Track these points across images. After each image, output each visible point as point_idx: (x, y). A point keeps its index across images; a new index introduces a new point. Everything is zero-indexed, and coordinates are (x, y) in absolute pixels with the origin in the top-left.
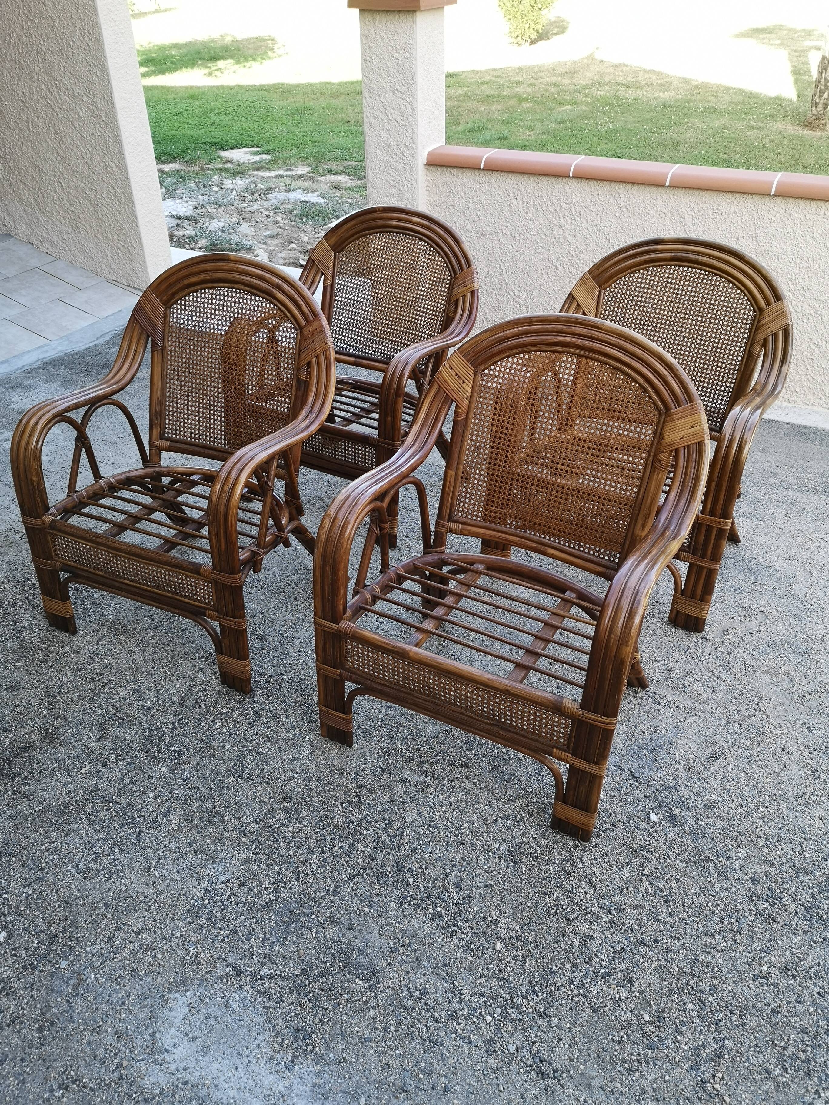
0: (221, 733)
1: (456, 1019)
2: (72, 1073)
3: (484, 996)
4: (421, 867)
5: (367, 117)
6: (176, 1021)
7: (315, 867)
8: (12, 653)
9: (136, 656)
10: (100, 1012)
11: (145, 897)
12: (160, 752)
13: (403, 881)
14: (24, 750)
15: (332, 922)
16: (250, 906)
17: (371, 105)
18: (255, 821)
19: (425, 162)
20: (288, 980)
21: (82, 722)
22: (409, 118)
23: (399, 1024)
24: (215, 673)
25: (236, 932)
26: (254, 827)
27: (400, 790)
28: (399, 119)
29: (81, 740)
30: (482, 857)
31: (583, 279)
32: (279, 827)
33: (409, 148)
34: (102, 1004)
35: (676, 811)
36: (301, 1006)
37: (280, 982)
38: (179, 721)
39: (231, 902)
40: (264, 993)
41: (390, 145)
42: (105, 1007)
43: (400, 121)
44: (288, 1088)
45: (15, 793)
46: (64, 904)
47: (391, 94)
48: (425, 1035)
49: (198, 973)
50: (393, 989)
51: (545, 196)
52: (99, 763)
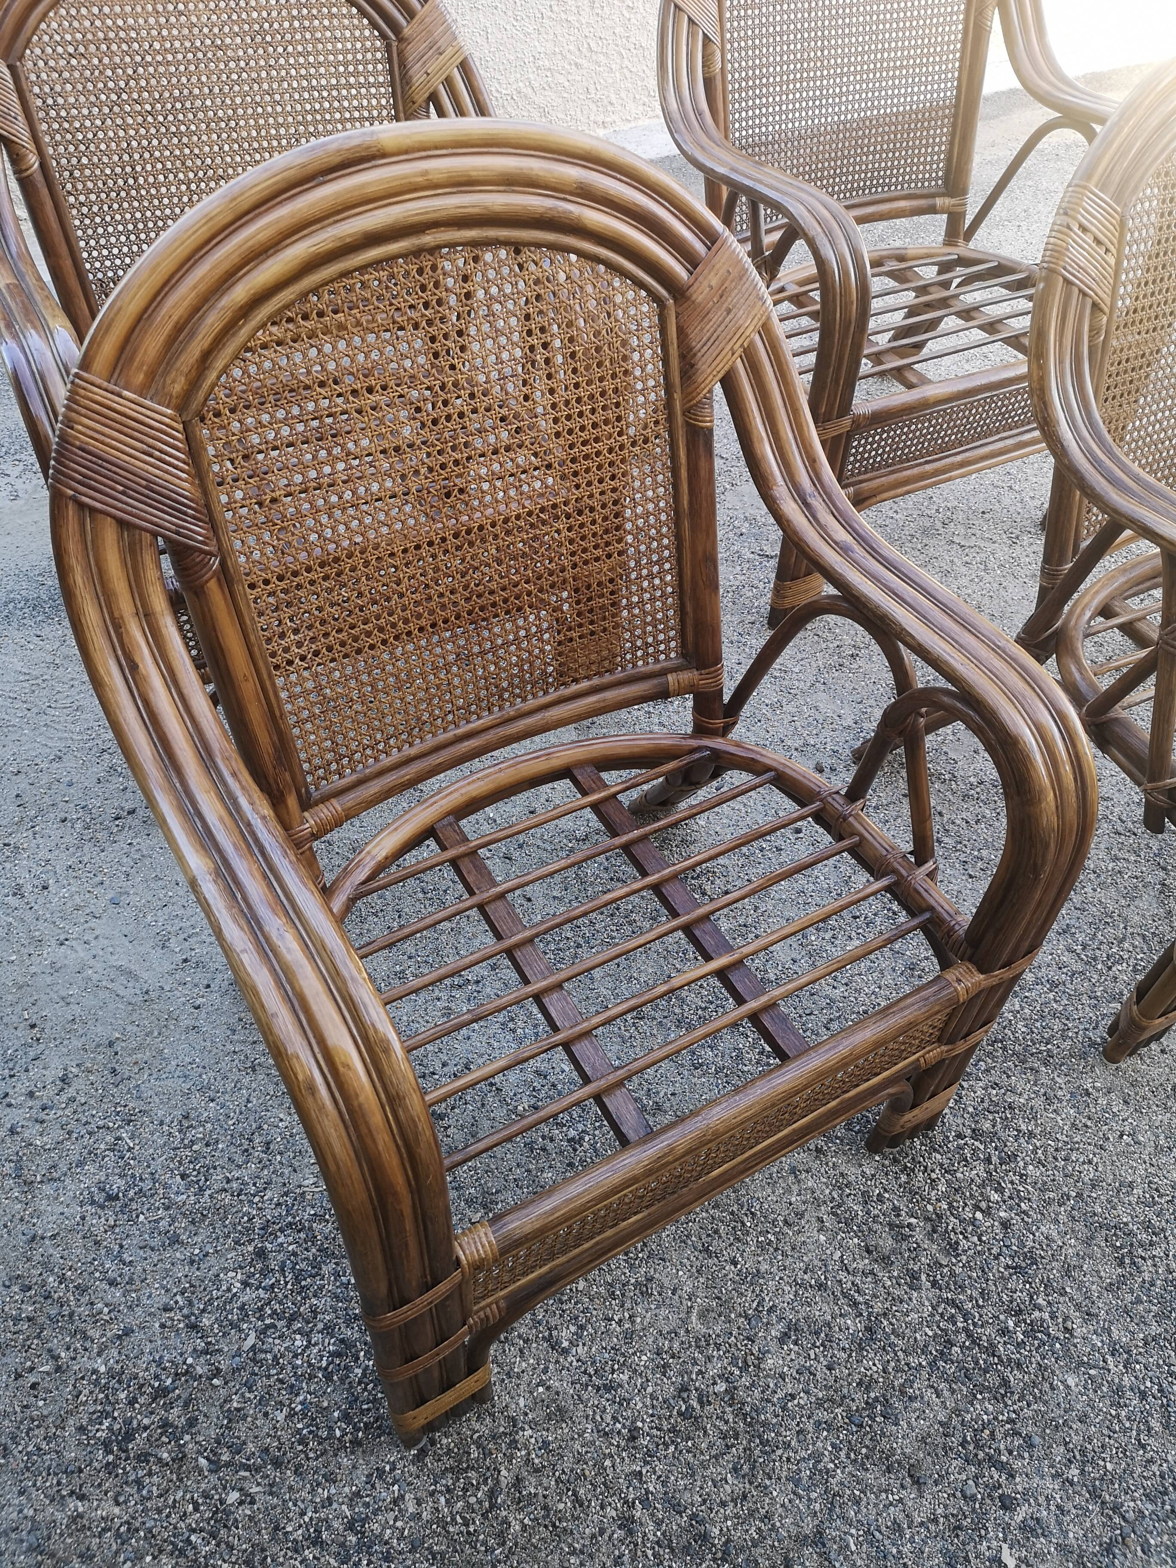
12: (1020, 1367)
29: (897, 1528)
38: (935, 1285)
52: (995, 1512)
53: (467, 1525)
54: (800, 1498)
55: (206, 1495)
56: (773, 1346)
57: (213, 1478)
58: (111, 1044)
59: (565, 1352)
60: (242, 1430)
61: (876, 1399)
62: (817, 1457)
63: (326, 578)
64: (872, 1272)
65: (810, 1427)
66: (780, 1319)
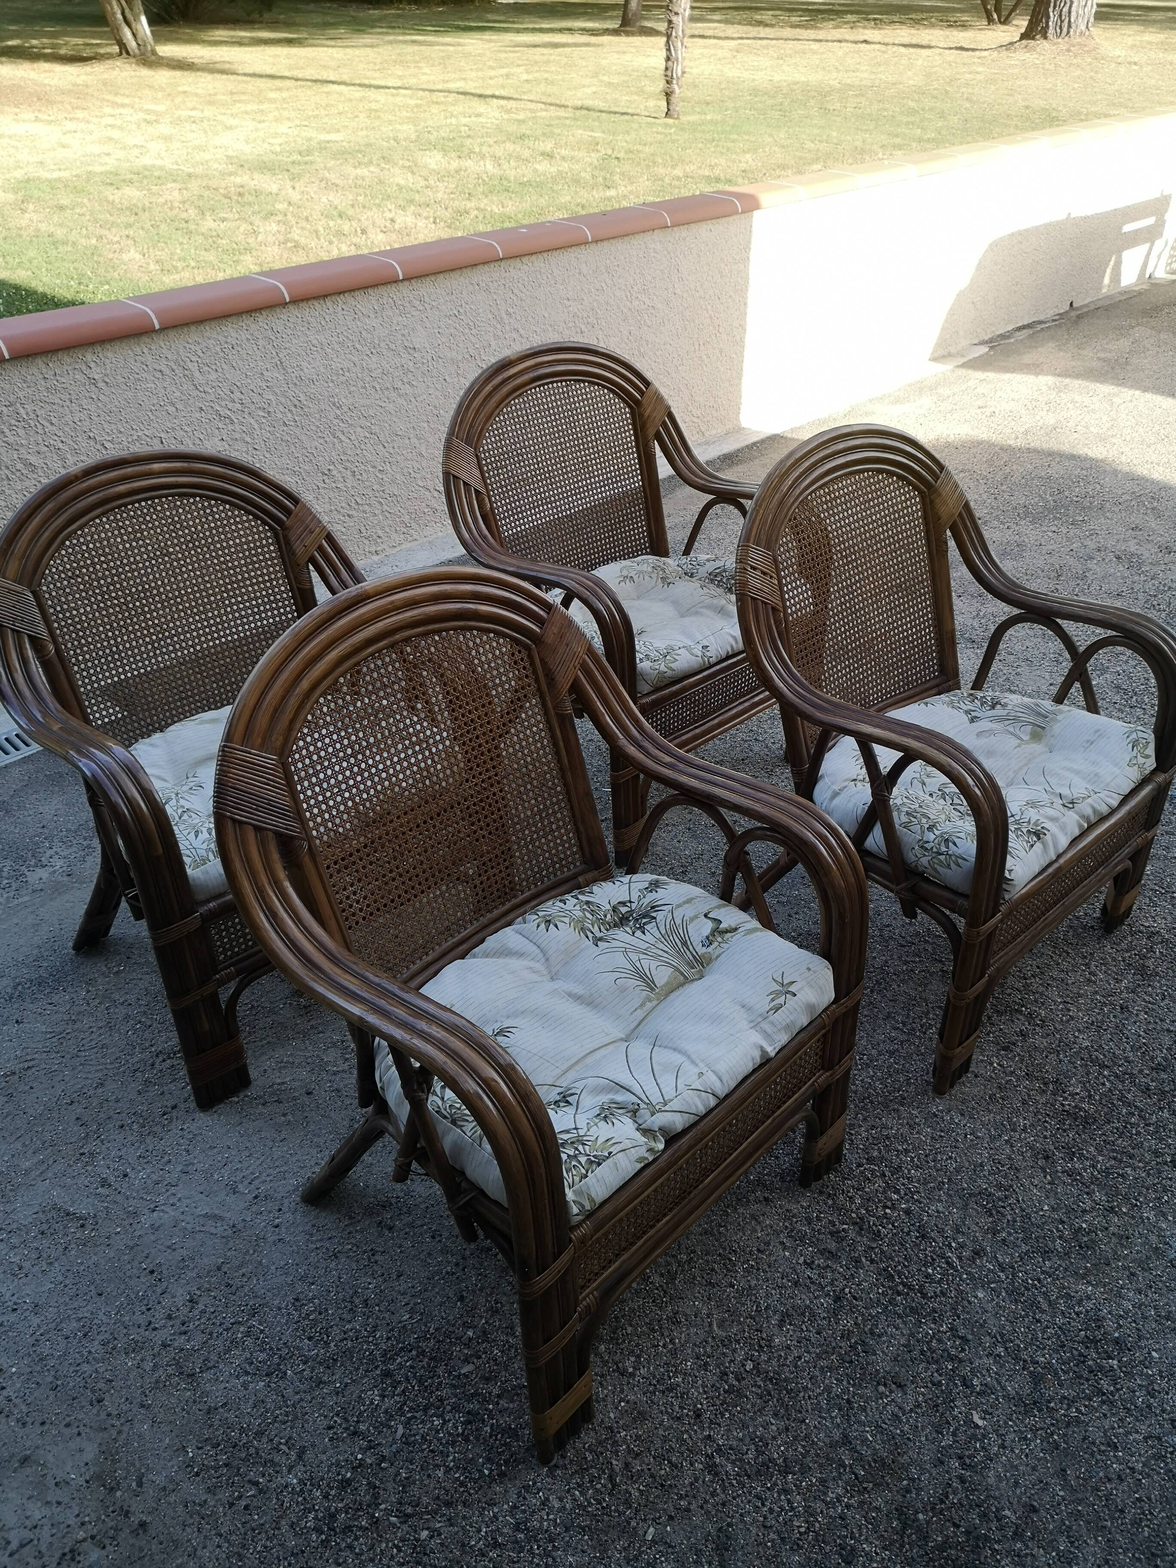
14: (907, 1521)
29: (896, 1418)
53: (600, 1503)
54: (825, 1418)
55: (403, 1540)
56: (776, 1330)
57: (405, 1527)
58: (219, 1269)
59: (632, 1375)
60: (415, 1490)
61: (856, 1343)
62: (828, 1389)
64: (828, 1266)
65: (817, 1373)
66: (775, 1313)
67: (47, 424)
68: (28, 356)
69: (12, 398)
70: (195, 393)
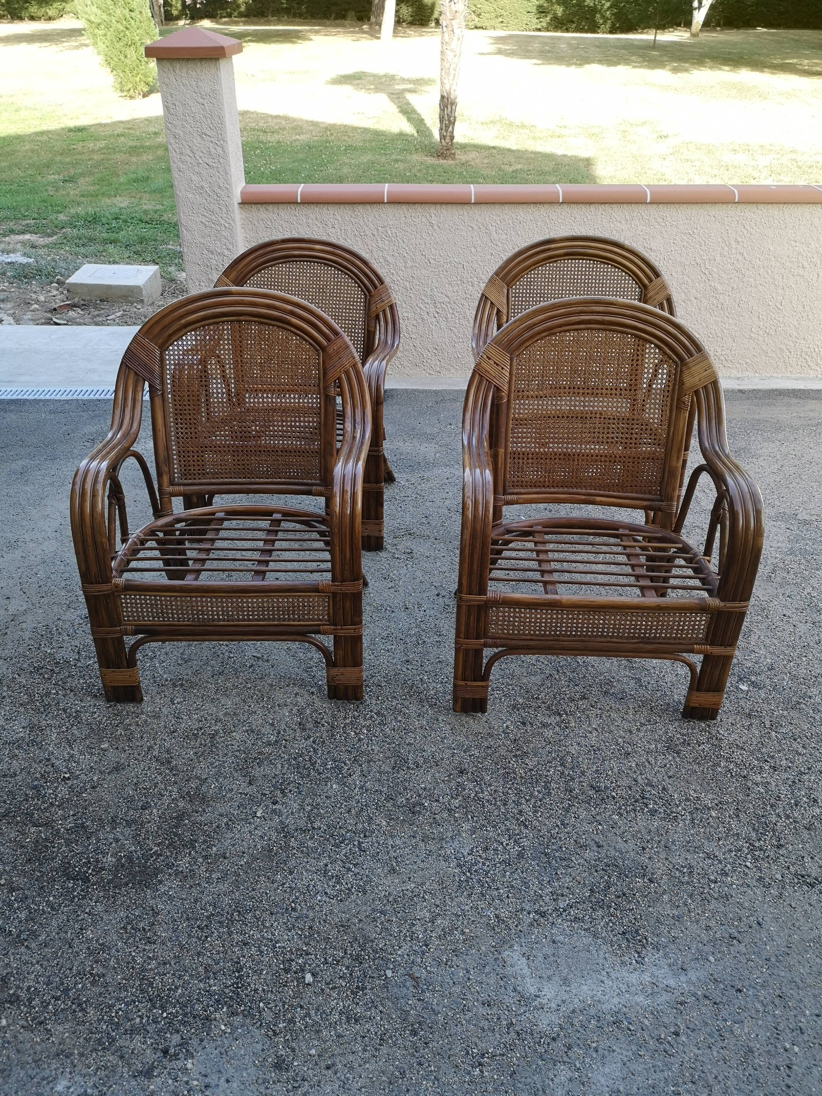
0: (360, 740)
1: (727, 875)
2: (475, 1051)
3: (732, 851)
4: (612, 783)
5: (174, 163)
6: (524, 971)
7: (531, 814)
8: (86, 738)
9: (223, 702)
10: (456, 995)
11: (412, 892)
12: (320, 774)
13: (608, 797)
14: (180, 818)
15: (581, 847)
16: (507, 863)
17: (177, 150)
18: (452, 797)
19: (240, 201)
20: (584, 903)
21: (219, 774)
22: (221, 160)
23: (691, 896)
24: (313, 693)
25: (512, 886)
26: (456, 803)
27: (548, 733)
28: (210, 162)
29: (231, 790)
30: (650, 759)
31: (491, 281)
32: (476, 796)
33: (223, 188)
34: (451, 988)
35: (753, 678)
36: (612, 916)
37: (580, 907)
38: (314, 742)
39: (488, 866)
40: (576, 919)
41: (202, 188)
42: (458, 989)
43: (211, 163)
44: (653, 975)
45: (206, 857)
46: (341, 929)
47: (199, 139)
48: (716, 896)
49: (510, 929)
50: (666, 875)
51: (361, 223)
52: (268, 803)
59: (174, 704)
63: (194, 410)
65: (230, 754)
67: (401, 241)
68: (400, 203)
69: (386, 224)
70: (490, 244)
